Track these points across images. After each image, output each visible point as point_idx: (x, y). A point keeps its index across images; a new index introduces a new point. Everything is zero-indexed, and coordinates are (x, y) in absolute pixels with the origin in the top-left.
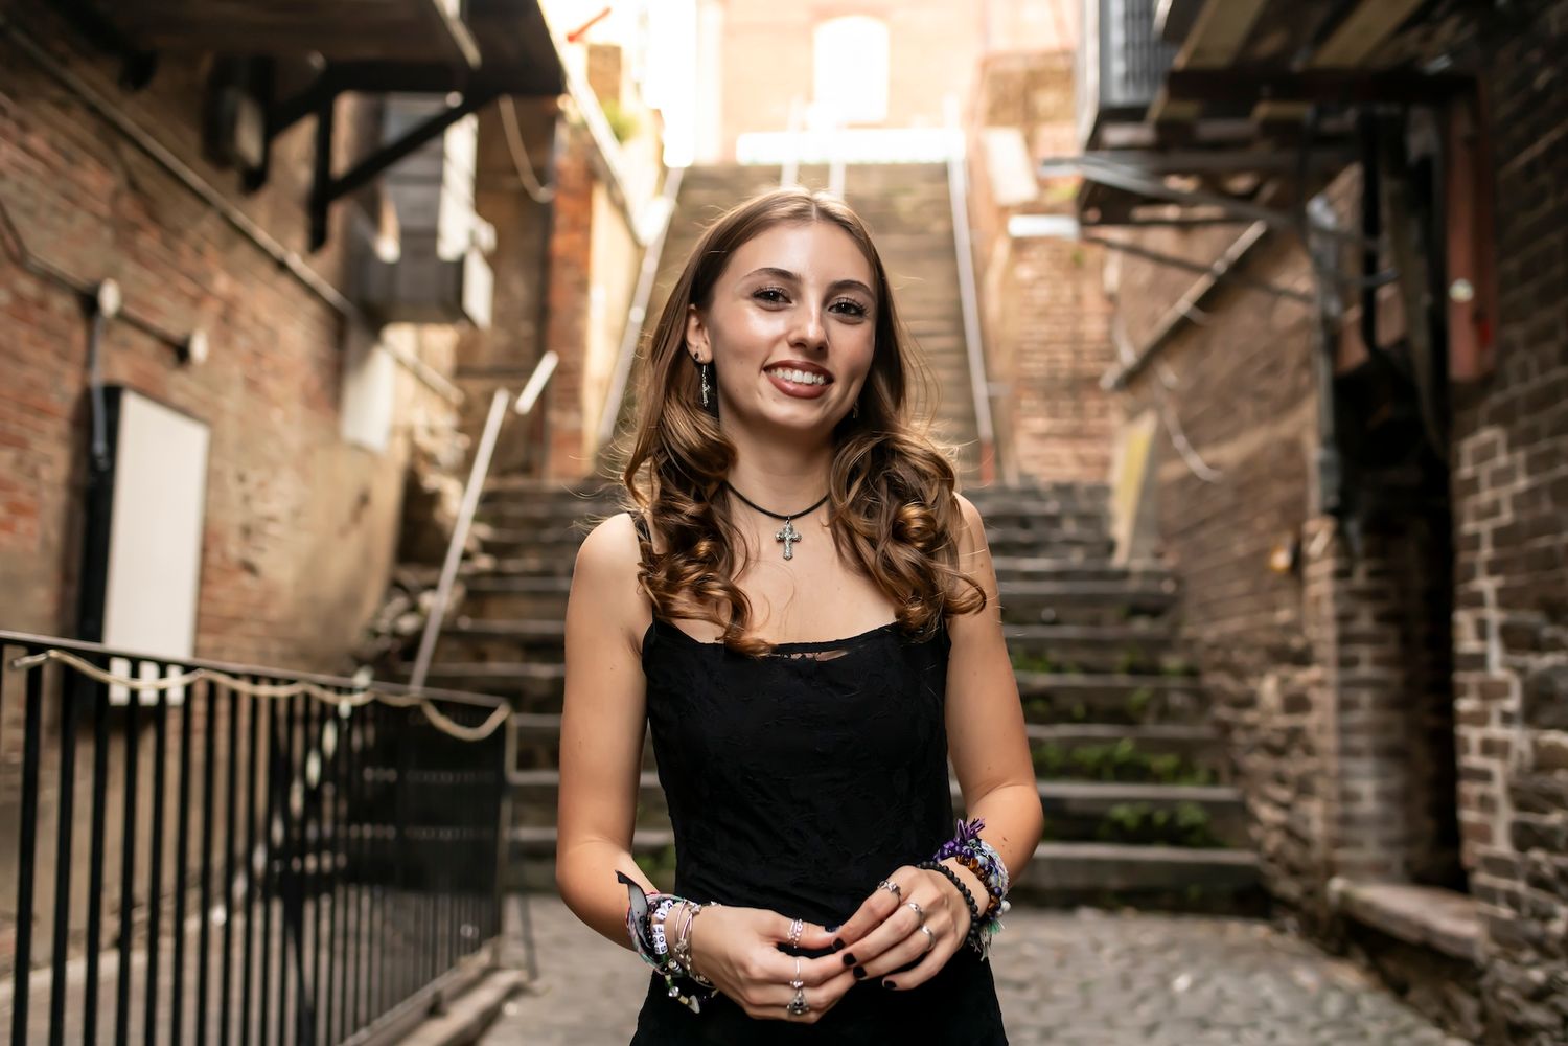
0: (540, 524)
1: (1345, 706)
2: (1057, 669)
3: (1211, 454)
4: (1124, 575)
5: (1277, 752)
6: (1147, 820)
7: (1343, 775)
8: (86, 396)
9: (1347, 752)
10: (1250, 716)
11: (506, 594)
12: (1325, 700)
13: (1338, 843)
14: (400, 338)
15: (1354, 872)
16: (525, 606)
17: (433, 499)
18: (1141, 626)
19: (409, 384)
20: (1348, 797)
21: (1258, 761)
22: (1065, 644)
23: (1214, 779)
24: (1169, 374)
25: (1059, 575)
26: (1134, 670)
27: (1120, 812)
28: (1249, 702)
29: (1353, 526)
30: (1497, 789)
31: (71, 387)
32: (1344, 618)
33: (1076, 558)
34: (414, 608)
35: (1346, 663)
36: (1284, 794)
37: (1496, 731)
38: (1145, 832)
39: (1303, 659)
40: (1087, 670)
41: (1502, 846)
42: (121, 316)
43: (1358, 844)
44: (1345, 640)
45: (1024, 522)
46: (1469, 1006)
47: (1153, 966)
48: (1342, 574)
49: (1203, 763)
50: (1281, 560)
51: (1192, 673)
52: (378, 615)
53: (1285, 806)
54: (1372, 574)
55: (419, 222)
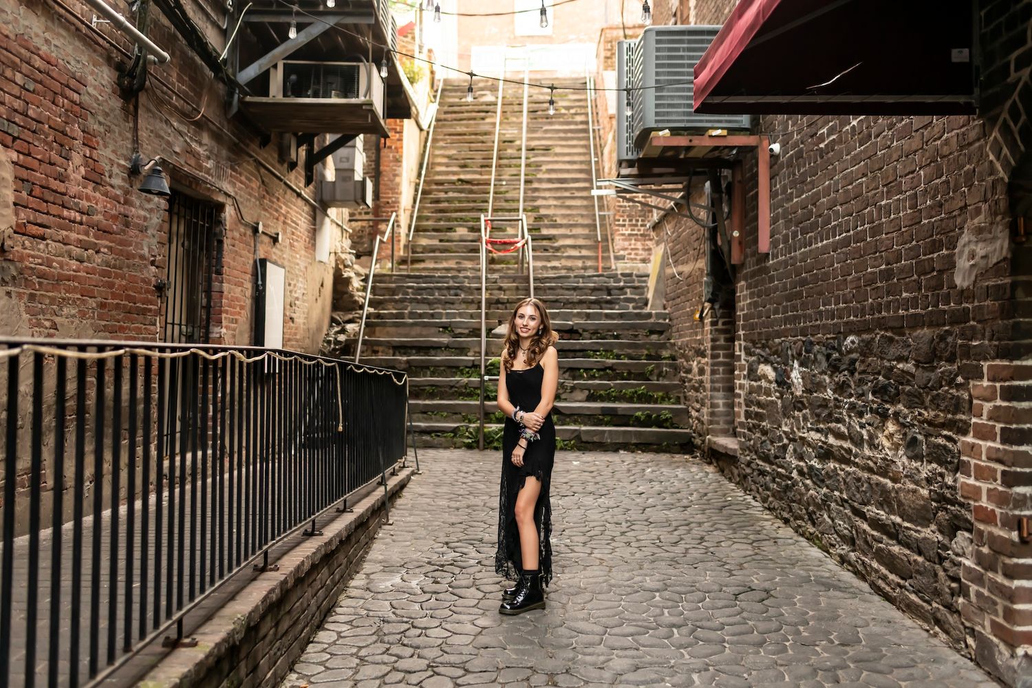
0: (393, 292)
1: (713, 372)
2: (618, 357)
3: (681, 268)
4: (649, 315)
5: (697, 390)
6: (649, 416)
7: (712, 397)
8: (255, 262)
9: (714, 389)
10: (690, 376)
11: (384, 325)
12: (708, 369)
13: (711, 422)
14: (332, 212)
15: (715, 433)
16: (392, 330)
17: (348, 281)
18: (654, 337)
19: (338, 231)
20: (713, 406)
21: (692, 393)
22: (621, 346)
23: (678, 401)
24: (668, 228)
25: (621, 316)
26: (649, 357)
27: (639, 413)
28: (689, 371)
29: (717, 307)
30: (742, 400)
31: (251, 262)
32: (713, 340)
33: (631, 308)
34: (343, 331)
35: (713, 357)
36: (698, 406)
37: (742, 381)
38: (648, 422)
39: (704, 356)
40: (631, 358)
41: (743, 419)
42: (263, 233)
43: (718, 423)
44: (713, 348)
45: (609, 291)
46: (736, 472)
47: (641, 466)
48: (713, 324)
49: (673, 395)
50: (697, 316)
51: (673, 358)
52: (327, 335)
53: (698, 411)
54: (724, 324)
55: (345, 165)
